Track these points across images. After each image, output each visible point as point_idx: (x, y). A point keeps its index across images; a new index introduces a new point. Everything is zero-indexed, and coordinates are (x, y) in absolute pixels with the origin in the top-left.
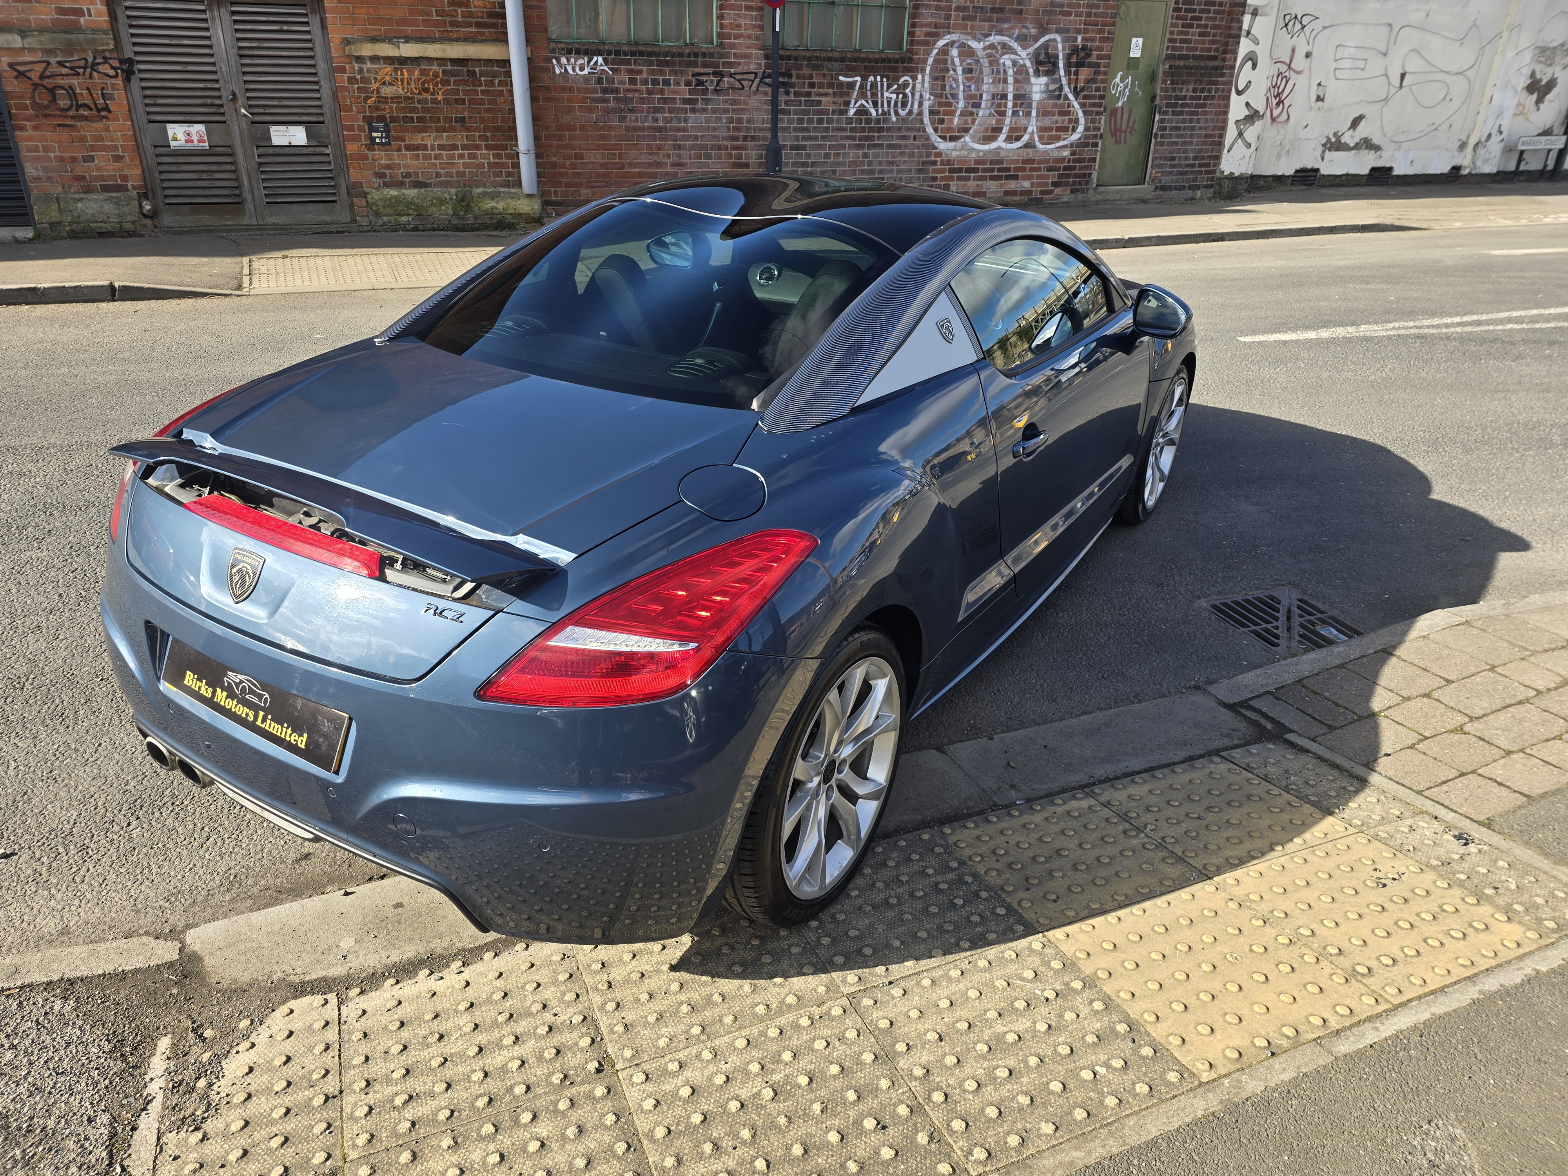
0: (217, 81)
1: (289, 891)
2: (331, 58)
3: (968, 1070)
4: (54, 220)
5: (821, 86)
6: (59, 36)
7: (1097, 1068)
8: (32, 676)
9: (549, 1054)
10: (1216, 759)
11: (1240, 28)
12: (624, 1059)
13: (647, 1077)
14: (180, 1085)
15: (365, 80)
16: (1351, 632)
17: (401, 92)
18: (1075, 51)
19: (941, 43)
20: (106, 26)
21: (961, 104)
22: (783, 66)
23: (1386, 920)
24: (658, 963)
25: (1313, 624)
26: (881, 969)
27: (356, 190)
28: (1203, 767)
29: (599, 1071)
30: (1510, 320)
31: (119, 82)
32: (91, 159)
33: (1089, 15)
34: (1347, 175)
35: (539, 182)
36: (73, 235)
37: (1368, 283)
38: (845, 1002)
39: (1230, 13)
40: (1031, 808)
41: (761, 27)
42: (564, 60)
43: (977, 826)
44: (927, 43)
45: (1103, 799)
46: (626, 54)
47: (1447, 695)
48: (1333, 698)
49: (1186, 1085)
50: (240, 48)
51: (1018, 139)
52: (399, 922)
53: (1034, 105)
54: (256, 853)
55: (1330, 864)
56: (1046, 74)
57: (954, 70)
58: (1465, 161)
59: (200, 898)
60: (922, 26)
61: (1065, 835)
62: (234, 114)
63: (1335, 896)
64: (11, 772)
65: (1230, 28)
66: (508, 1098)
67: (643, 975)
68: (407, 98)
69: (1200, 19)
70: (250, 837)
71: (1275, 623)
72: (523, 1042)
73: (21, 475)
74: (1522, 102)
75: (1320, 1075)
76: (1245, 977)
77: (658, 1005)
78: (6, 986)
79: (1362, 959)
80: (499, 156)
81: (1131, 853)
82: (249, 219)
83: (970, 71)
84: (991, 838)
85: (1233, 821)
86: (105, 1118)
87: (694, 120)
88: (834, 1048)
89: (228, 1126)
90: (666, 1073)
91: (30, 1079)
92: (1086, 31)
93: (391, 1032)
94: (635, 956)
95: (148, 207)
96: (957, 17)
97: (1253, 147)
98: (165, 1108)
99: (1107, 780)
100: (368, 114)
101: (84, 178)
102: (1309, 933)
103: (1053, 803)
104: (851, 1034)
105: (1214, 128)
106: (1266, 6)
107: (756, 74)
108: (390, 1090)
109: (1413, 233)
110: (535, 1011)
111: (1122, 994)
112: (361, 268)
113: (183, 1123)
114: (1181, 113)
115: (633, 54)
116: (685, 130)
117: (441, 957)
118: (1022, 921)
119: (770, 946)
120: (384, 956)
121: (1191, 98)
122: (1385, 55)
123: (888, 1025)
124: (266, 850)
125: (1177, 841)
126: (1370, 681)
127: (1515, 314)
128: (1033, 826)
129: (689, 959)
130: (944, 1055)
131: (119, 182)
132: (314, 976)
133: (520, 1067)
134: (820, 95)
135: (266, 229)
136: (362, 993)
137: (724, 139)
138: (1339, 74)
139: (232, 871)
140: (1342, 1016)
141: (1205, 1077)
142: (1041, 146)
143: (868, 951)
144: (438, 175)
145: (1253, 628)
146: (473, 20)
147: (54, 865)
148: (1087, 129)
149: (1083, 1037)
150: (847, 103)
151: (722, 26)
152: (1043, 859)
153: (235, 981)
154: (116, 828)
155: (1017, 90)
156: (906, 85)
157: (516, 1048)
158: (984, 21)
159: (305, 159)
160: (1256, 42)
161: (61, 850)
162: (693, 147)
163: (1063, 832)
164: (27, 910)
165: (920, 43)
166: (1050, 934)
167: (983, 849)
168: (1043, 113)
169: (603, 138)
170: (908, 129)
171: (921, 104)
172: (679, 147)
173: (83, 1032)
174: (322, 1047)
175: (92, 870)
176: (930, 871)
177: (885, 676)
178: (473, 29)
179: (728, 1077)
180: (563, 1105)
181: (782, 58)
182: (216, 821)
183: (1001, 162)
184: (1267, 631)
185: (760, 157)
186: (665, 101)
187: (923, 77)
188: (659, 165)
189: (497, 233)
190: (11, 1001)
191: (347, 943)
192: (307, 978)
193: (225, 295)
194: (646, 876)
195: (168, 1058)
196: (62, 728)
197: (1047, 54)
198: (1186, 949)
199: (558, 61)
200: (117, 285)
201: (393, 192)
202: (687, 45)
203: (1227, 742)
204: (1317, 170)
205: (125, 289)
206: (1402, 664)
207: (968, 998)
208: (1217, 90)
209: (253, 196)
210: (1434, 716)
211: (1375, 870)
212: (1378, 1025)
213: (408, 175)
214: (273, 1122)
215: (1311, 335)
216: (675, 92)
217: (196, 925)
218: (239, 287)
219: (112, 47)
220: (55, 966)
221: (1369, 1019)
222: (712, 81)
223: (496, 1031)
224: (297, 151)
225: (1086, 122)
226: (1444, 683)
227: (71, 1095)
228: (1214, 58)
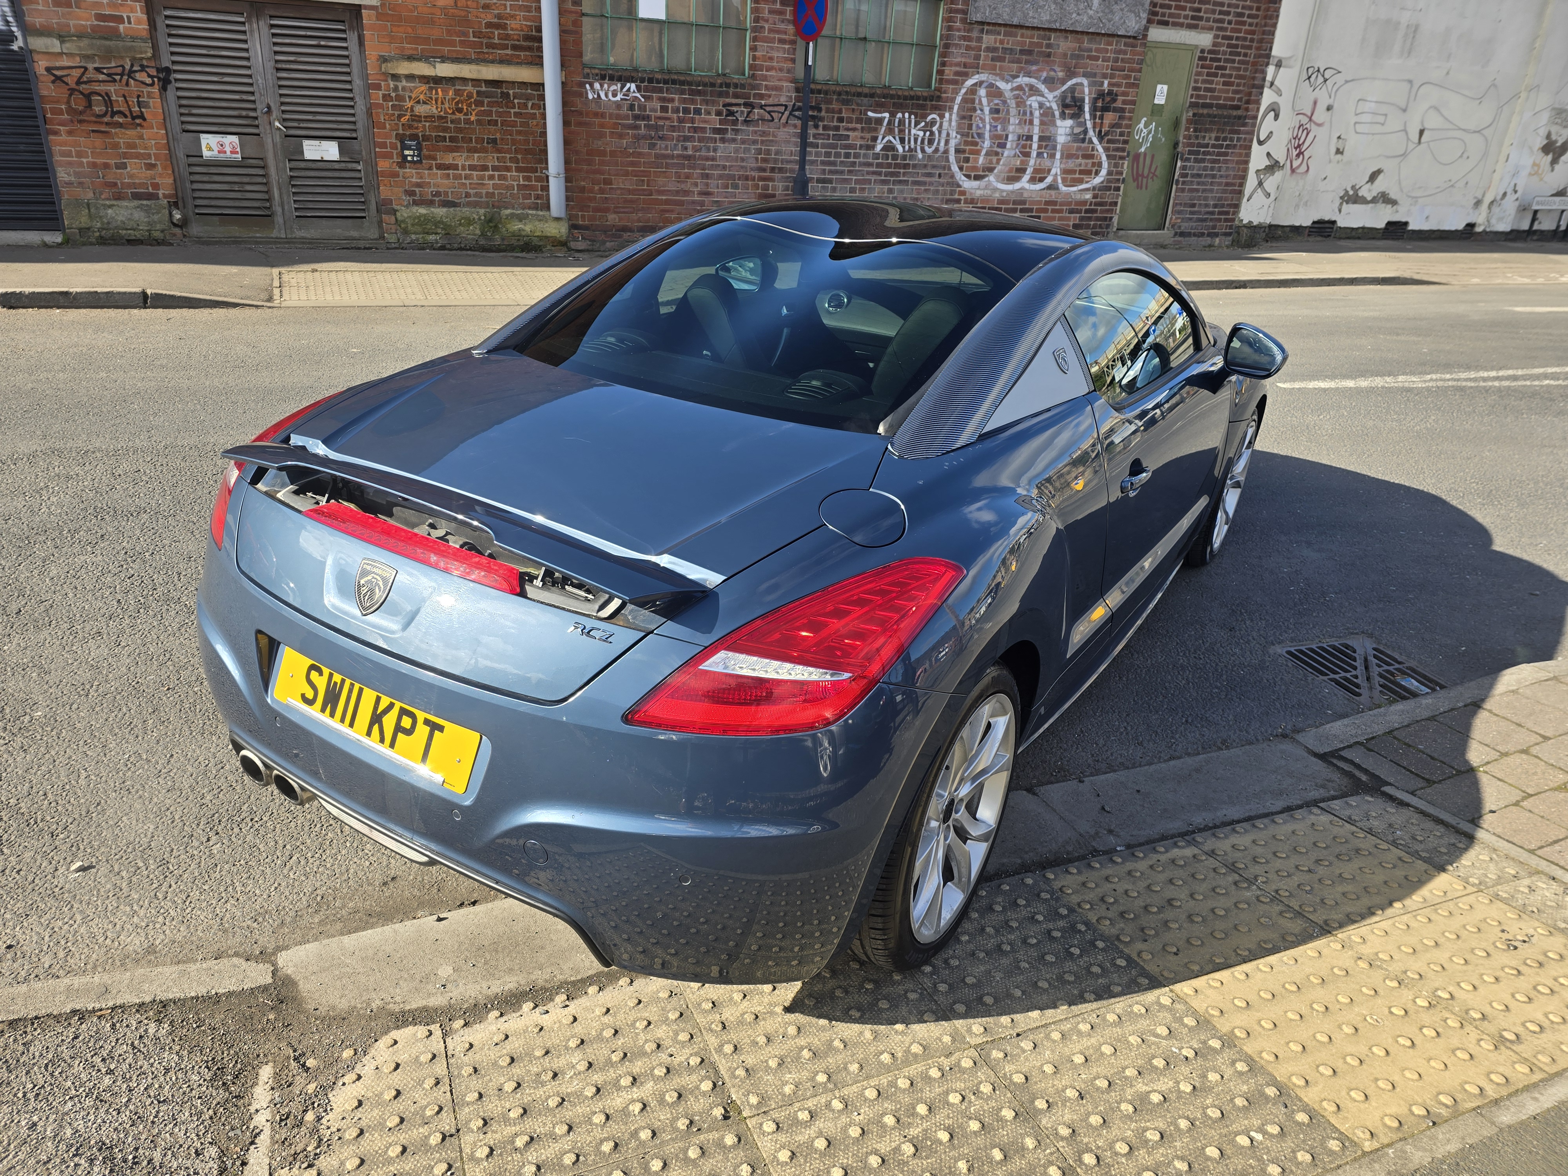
0: (253, 93)
1: (379, 915)
2: (367, 75)
3: (1115, 1132)
4: (83, 225)
5: (850, 120)
6: (98, 42)
7: (1253, 1134)
8: (96, 683)
9: (671, 1097)
10: (1316, 810)
11: (1264, 79)
12: (751, 1106)
13: (778, 1127)
14: (287, 1118)
15: (399, 98)
16: (1433, 685)
17: (435, 111)
18: (1101, 95)
19: (969, 82)
20: (145, 34)
21: (987, 144)
22: (813, 99)
23: (1523, 983)
24: (770, 1004)
25: (1392, 674)
26: (1005, 1020)
27: (385, 207)
28: (1304, 818)
29: (726, 1117)
30: (1546, 376)
31: (155, 90)
32: (124, 166)
33: (1116, 60)
34: (1363, 228)
35: (567, 206)
36: (102, 241)
37: (1398, 335)
38: (973, 1053)
39: (1254, 64)
40: (1133, 855)
41: (793, 61)
42: (597, 86)
43: (1080, 872)
44: (955, 82)
45: (1207, 847)
46: (658, 82)
47: (1544, 751)
48: (1428, 751)
49: (1350, 1155)
50: (277, 61)
51: (1041, 180)
52: (497, 951)
53: (1059, 147)
54: (342, 874)
55: (1456, 923)
56: (1072, 117)
57: (982, 110)
58: (1481, 220)
59: (289, 919)
60: (951, 65)
61: (1173, 884)
62: (268, 127)
63: (1468, 957)
64: (82, 782)
65: (1254, 78)
66: (633, 1144)
67: (757, 1017)
68: (440, 118)
69: (1225, 68)
70: (334, 857)
71: (1354, 673)
72: (642, 1083)
73: (68, 478)
74: (1537, 162)
75: (1486, 1146)
76: (1390, 1040)
77: (777, 1049)
78: (97, 1006)
79: (1510, 1026)
80: (528, 179)
81: (1246, 906)
82: (278, 232)
83: (997, 111)
84: (1097, 886)
85: (1346, 875)
86: (213, 1151)
87: (724, 150)
88: (970, 1102)
89: (342, 1163)
90: (796, 1122)
91: (131, 1107)
92: (1112, 76)
93: (502, 1067)
94: (745, 996)
95: (178, 216)
96: (986, 57)
97: (1272, 197)
98: (274, 1142)
99: (1206, 828)
100: (401, 132)
101: (115, 184)
102: (1447, 996)
103: (1154, 850)
104: (986, 1089)
105: (1235, 177)
106: (1290, 58)
107: (786, 106)
108: (509, 1130)
109: (1432, 287)
110: (649, 1051)
111: (1264, 1055)
112: (391, 285)
113: (295, 1159)
114: (1203, 161)
115: (666, 82)
116: (713, 159)
117: (545, 989)
118: (1144, 973)
119: (885, 991)
120: (485, 986)
121: (1214, 146)
122: (1405, 110)
123: (1023, 1080)
124: (352, 871)
125: (1291, 895)
126: (1463, 735)
127: (1550, 370)
128: (1138, 874)
129: (802, 1001)
130: (1088, 1115)
131: (150, 189)
132: (414, 1006)
133: (642, 1110)
134: (848, 129)
135: (294, 243)
136: (466, 1025)
137: (752, 169)
138: (1360, 128)
139: (318, 892)
140: (1498, 1084)
141: (1368, 1146)
142: (1064, 188)
143: (989, 1000)
144: (468, 195)
145: (1332, 676)
146: (510, 43)
147: (134, 879)
148: (1110, 173)
149: (1232, 1100)
150: (875, 139)
151: (754, 58)
152: (1155, 909)
153: (333, 1008)
154: (196, 843)
155: (1043, 132)
156: (933, 123)
157: (635, 1089)
158: (1013, 62)
159: (337, 174)
160: (1279, 93)
161: (141, 864)
162: (721, 177)
163: (1171, 881)
164: (110, 926)
165: (949, 82)
166: (1177, 987)
167: (1091, 896)
168: (1068, 155)
169: (633, 164)
170: (934, 167)
171: (947, 142)
172: (707, 176)
173: (181, 1057)
174: (432, 1081)
175: (174, 886)
176: (1040, 918)
177: (1005, 714)
178: (509, 52)
179: (863, 1129)
180: (693, 1153)
181: (812, 91)
182: (298, 839)
183: (1023, 202)
184: (1346, 679)
185: (787, 188)
186: (695, 130)
187: (951, 115)
188: (686, 193)
189: (524, 254)
190: (103, 1023)
191: (445, 971)
192: (407, 1008)
193: (257, 306)
194: (769, 913)
195: (273, 1089)
196: (132, 738)
197: (1073, 98)
198: (1323, 1009)
199: (592, 86)
200: (149, 292)
201: (422, 211)
202: (719, 75)
203: (1321, 793)
204: (1334, 222)
205: (157, 296)
206: (1495, 718)
207: (1102, 1054)
208: (1239, 139)
209: (283, 210)
210: (1535, 773)
211: (1503, 931)
212: (1537, 1095)
213: (438, 194)
214: (390, 1161)
215: (1350, 384)
216: (705, 122)
217: (287, 948)
218: (270, 299)
219: (149, 55)
220: (146, 986)
221: (1527, 1088)
222: (742, 112)
223: (612, 1071)
224: (329, 166)
225: (1109, 164)
226: (1541, 739)
227: (175, 1125)
228: (1237, 108)
